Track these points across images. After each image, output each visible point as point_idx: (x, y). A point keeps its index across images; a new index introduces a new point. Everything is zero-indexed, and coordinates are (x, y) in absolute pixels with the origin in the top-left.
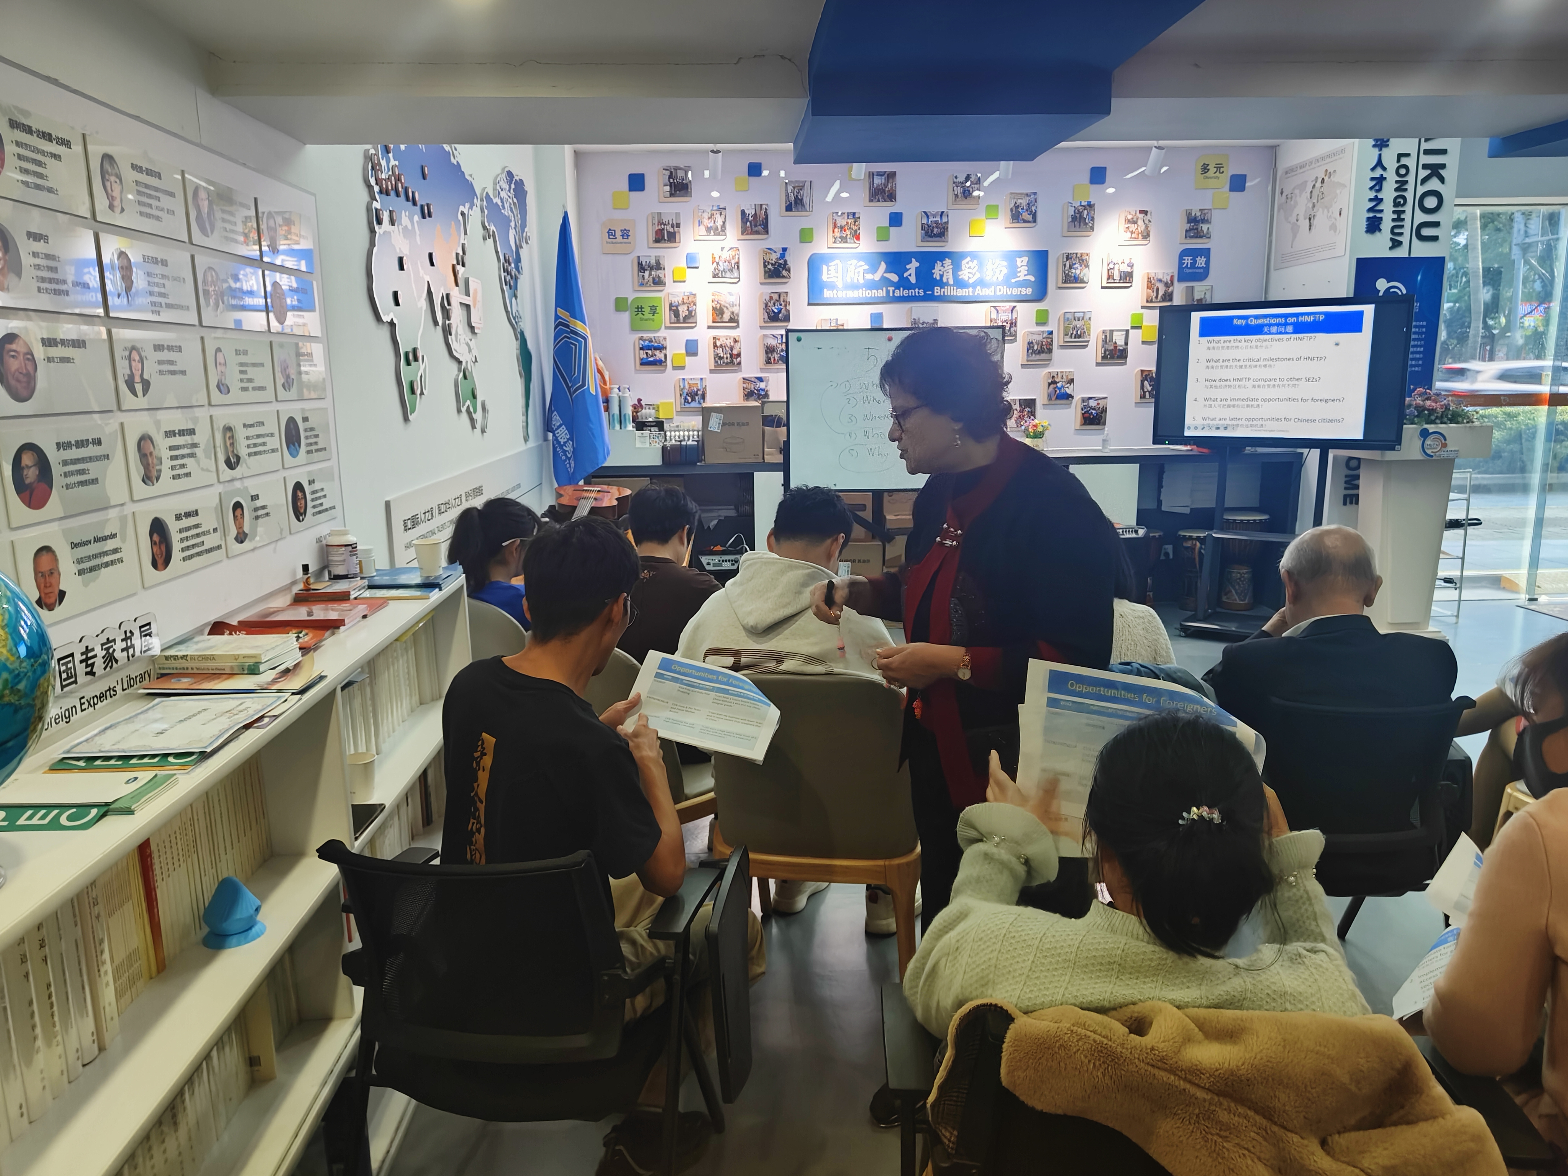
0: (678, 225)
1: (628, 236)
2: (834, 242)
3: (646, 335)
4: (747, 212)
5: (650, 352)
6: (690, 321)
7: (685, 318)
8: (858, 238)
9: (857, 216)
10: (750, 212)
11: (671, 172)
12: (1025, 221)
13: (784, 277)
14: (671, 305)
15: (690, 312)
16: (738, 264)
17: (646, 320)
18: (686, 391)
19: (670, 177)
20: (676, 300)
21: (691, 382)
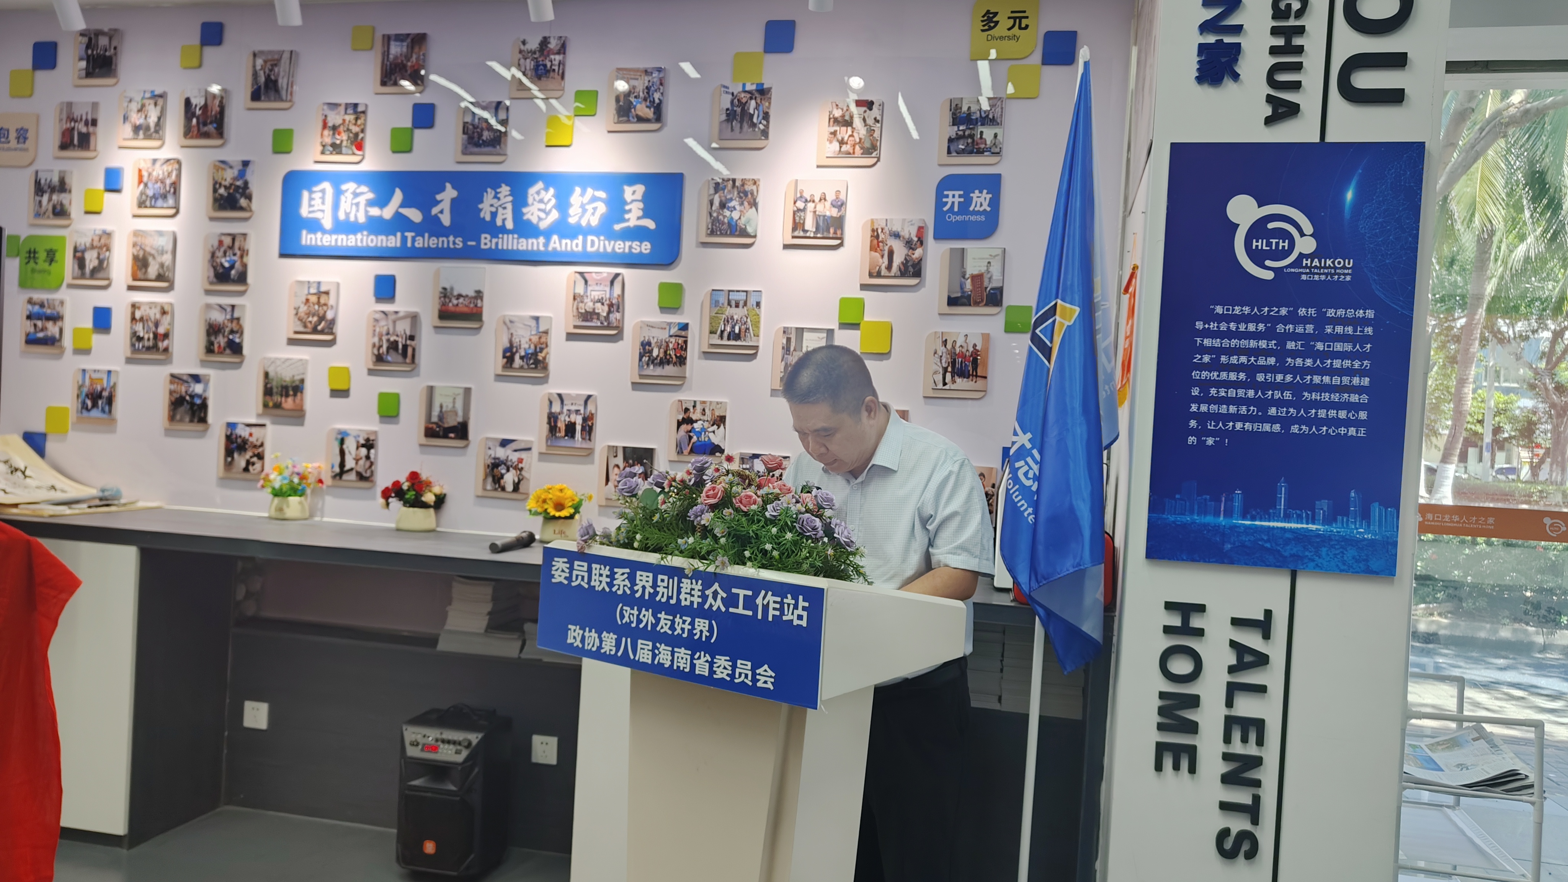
0: (94, 123)
1: (25, 139)
2: (323, 153)
3: (38, 296)
4: (194, 101)
5: (39, 324)
6: (101, 275)
7: (95, 272)
8: (360, 147)
9: (360, 109)
10: (198, 101)
11: (90, 40)
12: (641, 119)
13: (242, 209)
14: (76, 250)
15: (101, 262)
16: (176, 187)
17: (40, 272)
18: (85, 390)
19: (88, 46)
20: (84, 241)
21: (95, 376)
